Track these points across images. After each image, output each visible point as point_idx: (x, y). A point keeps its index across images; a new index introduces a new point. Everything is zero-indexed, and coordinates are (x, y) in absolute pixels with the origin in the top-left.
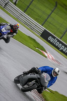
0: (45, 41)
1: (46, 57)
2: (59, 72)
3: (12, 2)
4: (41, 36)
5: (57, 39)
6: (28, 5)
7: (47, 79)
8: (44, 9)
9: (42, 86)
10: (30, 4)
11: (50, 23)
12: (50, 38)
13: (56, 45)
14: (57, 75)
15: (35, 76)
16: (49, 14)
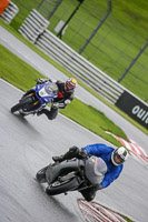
2: (125, 154)
3: (53, 32)
4: (116, 104)
6: (88, 37)
8: (122, 46)
9: (89, 183)
10: (93, 36)
11: (137, 77)
15: (76, 163)
16: (134, 57)
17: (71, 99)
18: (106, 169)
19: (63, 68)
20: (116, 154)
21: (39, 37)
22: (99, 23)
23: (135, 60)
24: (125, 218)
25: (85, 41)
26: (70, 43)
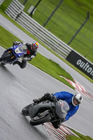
0: (73, 66)
1: (74, 88)
3: (27, 13)
4: (67, 59)
5: (89, 64)
6: (49, 16)
7: (64, 108)
9: (58, 118)
12: (79, 62)
13: (88, 72)
14: (79, 103)
15: (49, 104)
17: (35, 55)
18: (68, 108)
19: (34, 36)
20: (75, 99)
21: (18, 16)
22: (55, 7)
23: (78, 31)
24: (72, 130)
25: (47, 19)
26: (38, 20)
